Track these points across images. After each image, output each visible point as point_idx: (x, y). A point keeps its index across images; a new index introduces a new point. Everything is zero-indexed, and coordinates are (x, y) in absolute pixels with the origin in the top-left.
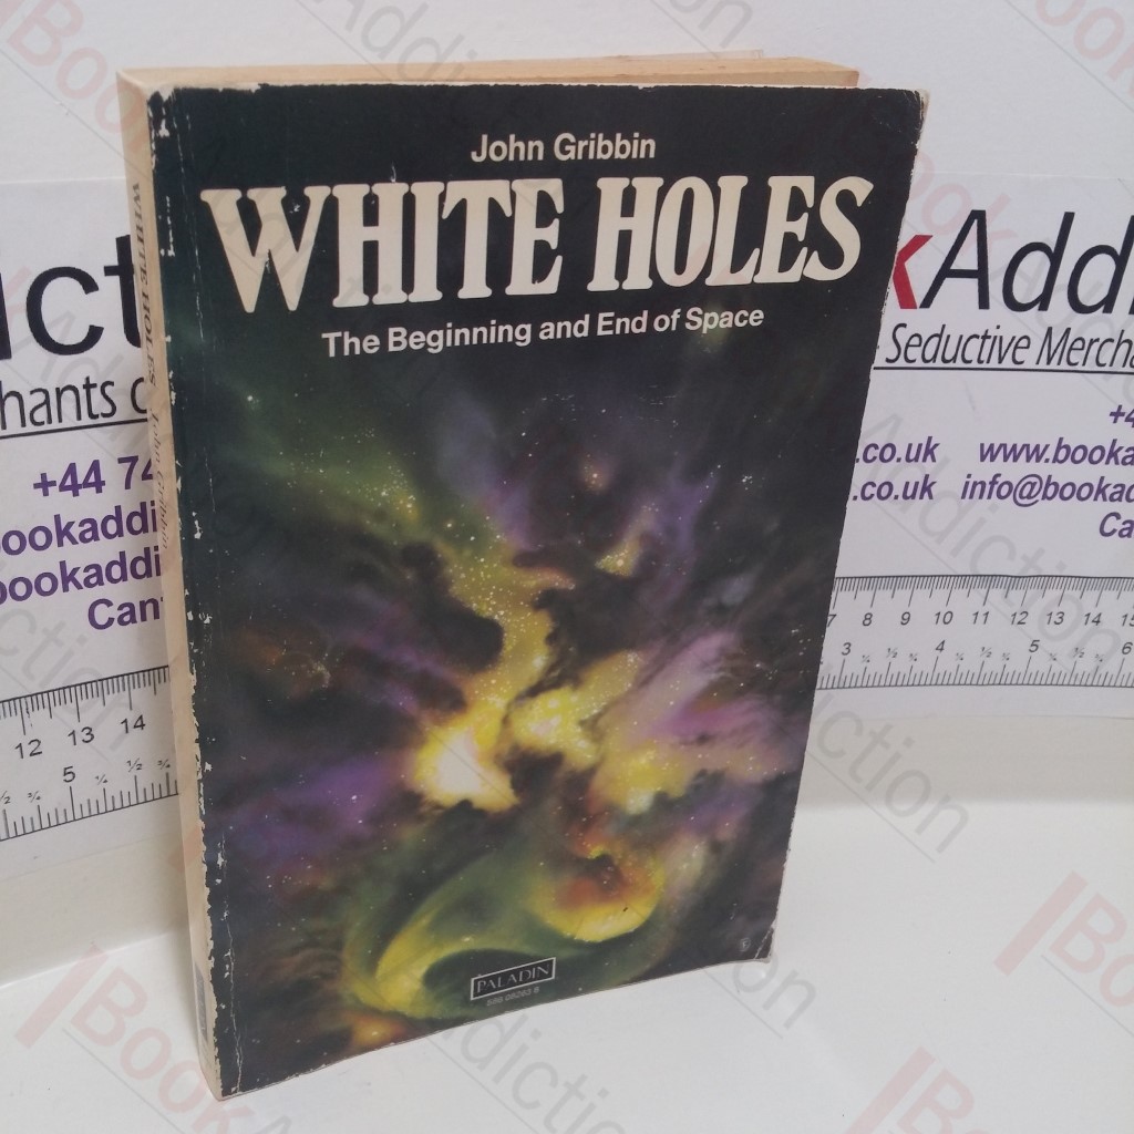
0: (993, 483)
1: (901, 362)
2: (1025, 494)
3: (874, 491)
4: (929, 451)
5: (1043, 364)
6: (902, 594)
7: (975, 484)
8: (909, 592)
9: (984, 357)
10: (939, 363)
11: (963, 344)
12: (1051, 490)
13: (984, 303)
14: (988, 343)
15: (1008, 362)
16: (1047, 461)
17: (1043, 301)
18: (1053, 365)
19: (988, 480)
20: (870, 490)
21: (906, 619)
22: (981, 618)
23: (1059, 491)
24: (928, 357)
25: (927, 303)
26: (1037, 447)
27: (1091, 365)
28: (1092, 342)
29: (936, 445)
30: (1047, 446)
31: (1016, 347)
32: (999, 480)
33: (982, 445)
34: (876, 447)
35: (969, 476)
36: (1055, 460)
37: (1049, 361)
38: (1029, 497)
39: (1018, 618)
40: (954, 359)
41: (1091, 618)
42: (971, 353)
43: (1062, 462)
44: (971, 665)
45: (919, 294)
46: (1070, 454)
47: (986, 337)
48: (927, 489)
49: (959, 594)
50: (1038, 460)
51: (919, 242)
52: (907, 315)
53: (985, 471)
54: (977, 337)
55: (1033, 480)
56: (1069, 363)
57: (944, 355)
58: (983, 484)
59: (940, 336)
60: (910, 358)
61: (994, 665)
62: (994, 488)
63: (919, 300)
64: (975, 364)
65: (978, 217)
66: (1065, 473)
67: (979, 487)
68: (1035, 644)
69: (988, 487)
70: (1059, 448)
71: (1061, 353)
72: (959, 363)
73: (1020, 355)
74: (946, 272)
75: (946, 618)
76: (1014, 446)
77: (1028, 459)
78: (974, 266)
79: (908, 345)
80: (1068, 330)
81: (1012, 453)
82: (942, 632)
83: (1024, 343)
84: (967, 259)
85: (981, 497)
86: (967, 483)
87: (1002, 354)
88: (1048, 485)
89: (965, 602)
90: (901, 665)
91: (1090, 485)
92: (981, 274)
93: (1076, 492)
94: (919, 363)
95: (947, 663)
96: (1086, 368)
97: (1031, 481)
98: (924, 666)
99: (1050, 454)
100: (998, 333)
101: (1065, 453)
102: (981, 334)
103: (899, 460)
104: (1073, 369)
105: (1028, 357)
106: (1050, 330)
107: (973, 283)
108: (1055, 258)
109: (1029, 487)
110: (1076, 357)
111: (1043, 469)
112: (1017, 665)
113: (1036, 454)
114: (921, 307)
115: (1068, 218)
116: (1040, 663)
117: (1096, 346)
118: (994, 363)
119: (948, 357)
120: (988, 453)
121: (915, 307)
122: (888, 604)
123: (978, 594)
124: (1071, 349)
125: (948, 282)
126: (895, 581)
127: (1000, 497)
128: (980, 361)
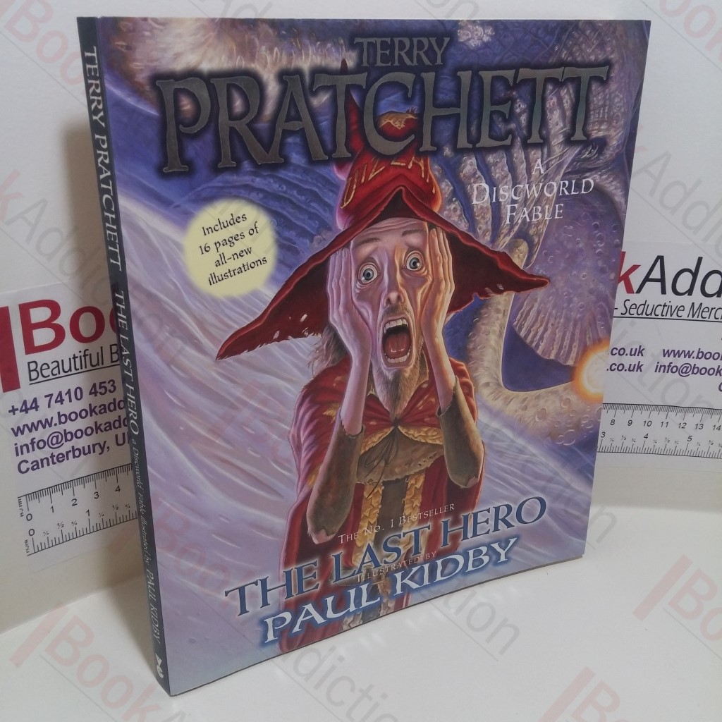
0: (669, 366)
1: (628, 315)
2: (684, 371)
3: (616, 367)
4: (640, 352)
5: (690, 317)
6: (629, 412)
7: (661, 366)
8: (631, 411)
9: (664, 313)
10: (644, 316)
11: (654, 309)
12: (696, 371)
13: (664, 292)
14: (666, 308)
15: (675, 316)
16: (693, 358)
17: (690, 292)
18: (695, 318)
19: (667, 364)
20: (614, 367)
21: (630, 423)
22: (665, 425)
23: (699, 371)
24: (640, 312)
25: (639, 291)
26: (689, 352)
27: (712, 318)
28: (712, 309)
29: (643, 349)
30: (693, 352)
31: (678, 310)
32: (672, 365)
33: (664, 350)
34: (616, 349)
35: (658, 363)
36: (697, 357)
37: (693, 316)
38: (686, 373)
39: (682, 425)
40: (651, 314)
41: (716, 427)
42: (659, 311)
43: (700, 358)
44: (660, 445)
45: (635, 288)
46: (704, 356)
47: (665, 306)
48: (639, 367)
49: (654, 414)
50: (689, 357)
51: (635, 268)
52: (630, 296)
53: (666, 361)
54: (661, 305)
55: (688, 365)
56: (702, 317)
57: (646, 312)
58: (665, 366)
59: (644, 305)
60: (631, 313)
61: (671, 446)
62: (669, 368)
63: (635, 290)
64: (660, 316)
65: (660, 259)
66: (702, 363)
67: (663, 368)
68: (690, 437)
69: (667, 368)
70: (699, 352)
71: (697, 313)
72: (653, 316)
73: (680, 313)
74: (647, 279)
75: (649, 424)
76: (679, 351)
77: (685, 357)
78: (659, 277)
79: (630, 308)
80: (701, 304)
81: (677, 354)
82: (646, 430)
83: (682, 308)
84: (656, 274)
85: (664, 372)
86: (657, 366)
87: (672, 313)
88: (694, 368)
89: (657, 417)
90: (628, 443)
91: (714, 369)
92: (662, 280)
93: (707, 371)
94: (636, 315)
95: (649, 444)
96: (710, 320)
97: (686, 366)
98: (639, 444)
99: (695, 355)
100: (670, 304)
101: (702, 355)
102: (663, 304)
103: (627, 355)
104: (704, 320)
105: (684, 314)
106: (693, 304)
107: (659, 284)
108: (695, 275)
109: (685, 369)
110: (705, 315)
111: (692, 361)
112: (682, 446)
113: (689, 355)
114: (637, 293)
115: (700, 259)
116: (692, 446)
117: (714, 311)
118: (668, 316)
119: (648, 313)
120: (666, 353)
121: (633, 293)
122: (622, 416)
123: (663, 414)
124: (703, 311)
125: (648, 283)
126: (625, 406)
127: (672, 372)
128: (662, 315)
